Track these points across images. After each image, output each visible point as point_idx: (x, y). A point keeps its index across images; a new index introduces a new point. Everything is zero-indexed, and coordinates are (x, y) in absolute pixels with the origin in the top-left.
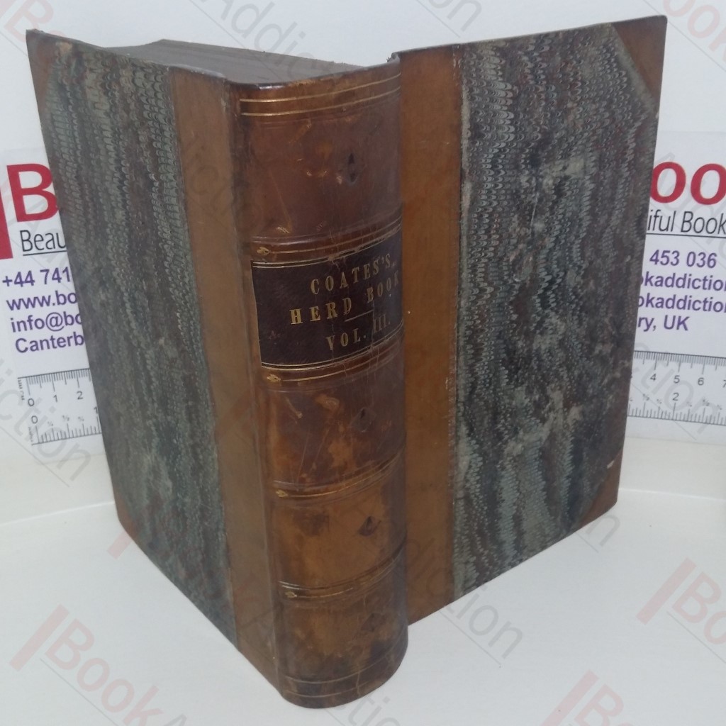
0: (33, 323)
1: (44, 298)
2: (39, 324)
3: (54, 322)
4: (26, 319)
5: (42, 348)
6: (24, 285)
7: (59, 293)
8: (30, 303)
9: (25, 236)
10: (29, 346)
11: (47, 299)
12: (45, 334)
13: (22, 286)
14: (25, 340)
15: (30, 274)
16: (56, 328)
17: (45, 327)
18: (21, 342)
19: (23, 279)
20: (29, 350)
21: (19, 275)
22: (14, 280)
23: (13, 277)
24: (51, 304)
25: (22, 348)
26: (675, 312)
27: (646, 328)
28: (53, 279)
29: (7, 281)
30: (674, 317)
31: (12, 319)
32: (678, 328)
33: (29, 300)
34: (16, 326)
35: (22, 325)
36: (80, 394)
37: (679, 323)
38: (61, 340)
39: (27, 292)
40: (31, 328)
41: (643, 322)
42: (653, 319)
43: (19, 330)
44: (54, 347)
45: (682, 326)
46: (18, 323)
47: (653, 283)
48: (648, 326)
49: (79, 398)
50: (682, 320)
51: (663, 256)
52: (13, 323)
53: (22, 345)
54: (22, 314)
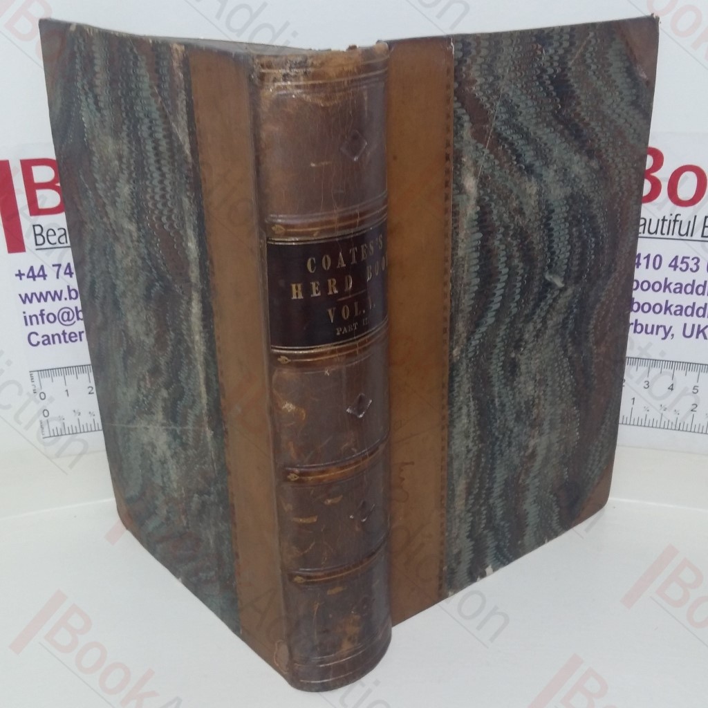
0: (45, 317)
1: (56, 292)
2: (51, 318)
3: (65, 316)
4: (38, 313)
5: (54, 343)
6: (37, 279)
7: (71, 288)
8: (42, 297)
9: (38, 230)
10: (41, 340)
11: (59, 294)
12: (57, 328)
13: (34, 280)
14: (37, 334)
15: (42, 268)
16: (68, 323)
17: (57, 320)
18: (33, 336)
19: (36, 274)
20: (41, 343)
21: (32, 269)
22: (26, 274)
23: (25, 271)
24: (63, 298)
25: (34, 342)
26: (695, 320)
27: (664, 336)
28: (65, 273)
29: (20, 275)
30: (694, 326)
31: (24, 313)
32: (697, 337)
33: (41, 294)
34: (28, 320)
35: (34, 319)
36: (90, 389)
37: (698, 332)
38: (73, 335)
39: (39, 286)
40: (43, 322)
41: (661, 330)
42: (671, 328)
43: (32, 324)
44: (66, 342)
45: (701, 335)
46: (30, 317)
47: (672, 290)
48: (666, 334)
49: (90, 393)
50: (701, 328)
51: (682, 262)
52: (25, 317)
53: (34, 339)
54: (34, 308)
